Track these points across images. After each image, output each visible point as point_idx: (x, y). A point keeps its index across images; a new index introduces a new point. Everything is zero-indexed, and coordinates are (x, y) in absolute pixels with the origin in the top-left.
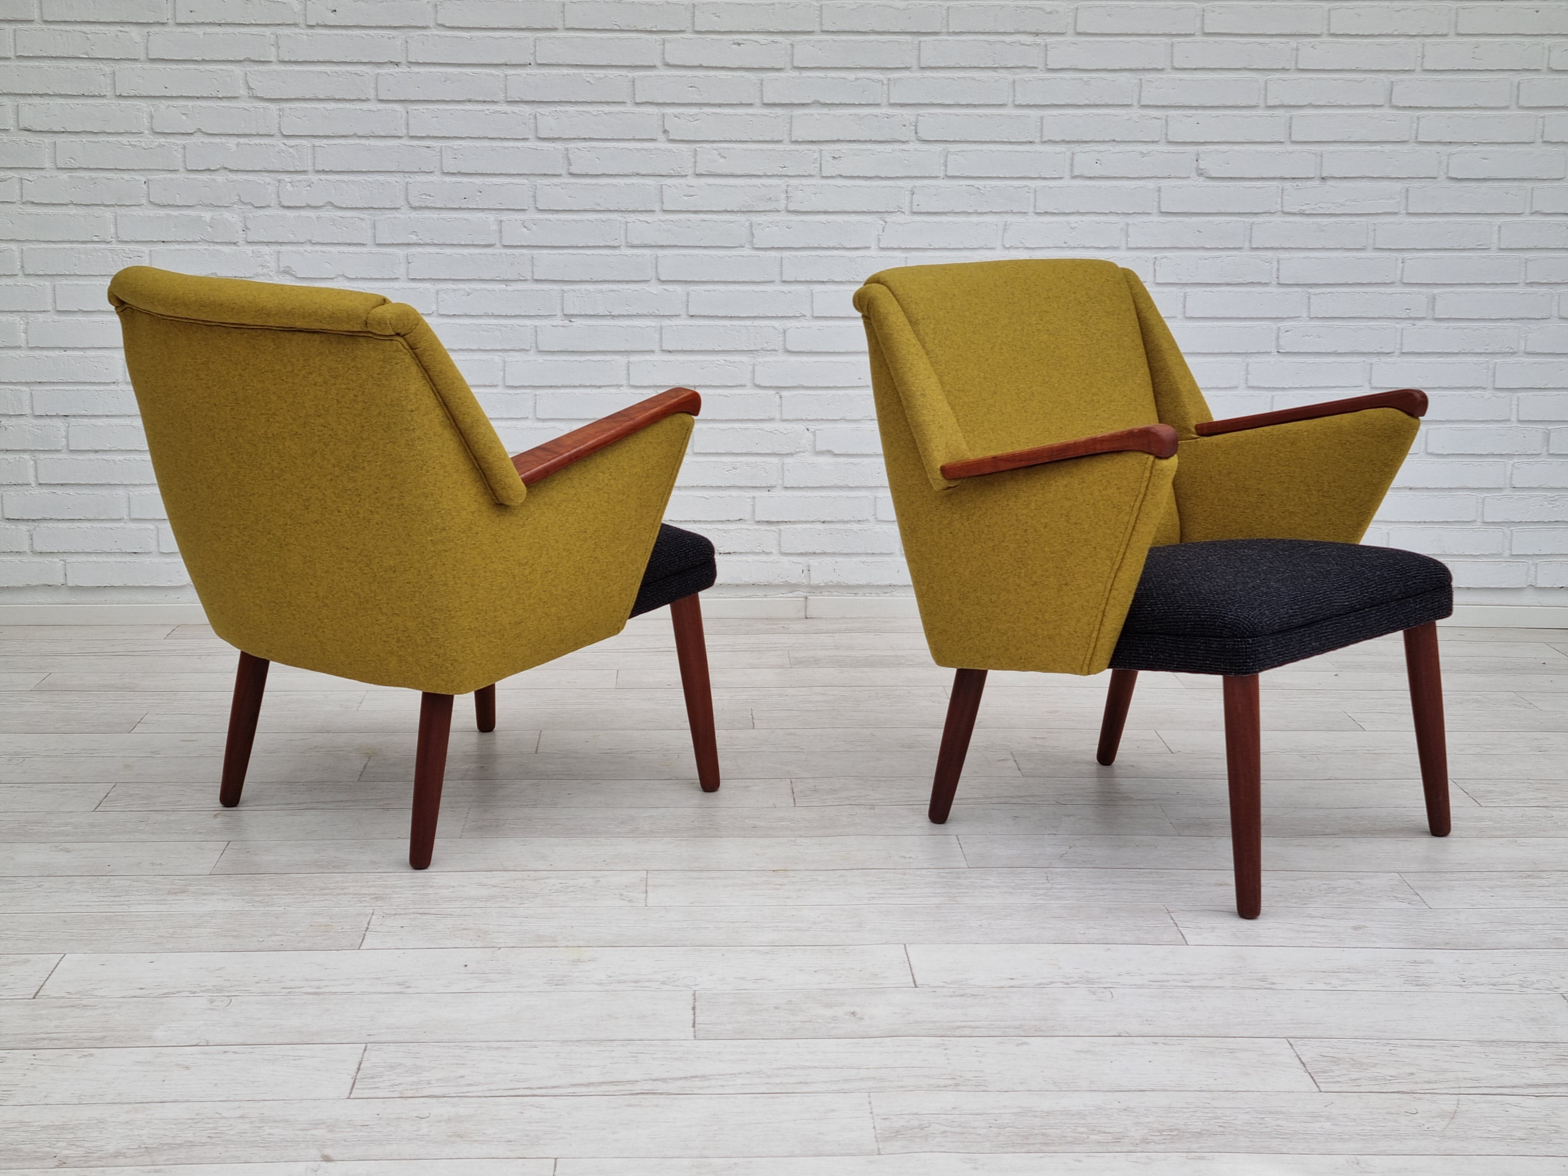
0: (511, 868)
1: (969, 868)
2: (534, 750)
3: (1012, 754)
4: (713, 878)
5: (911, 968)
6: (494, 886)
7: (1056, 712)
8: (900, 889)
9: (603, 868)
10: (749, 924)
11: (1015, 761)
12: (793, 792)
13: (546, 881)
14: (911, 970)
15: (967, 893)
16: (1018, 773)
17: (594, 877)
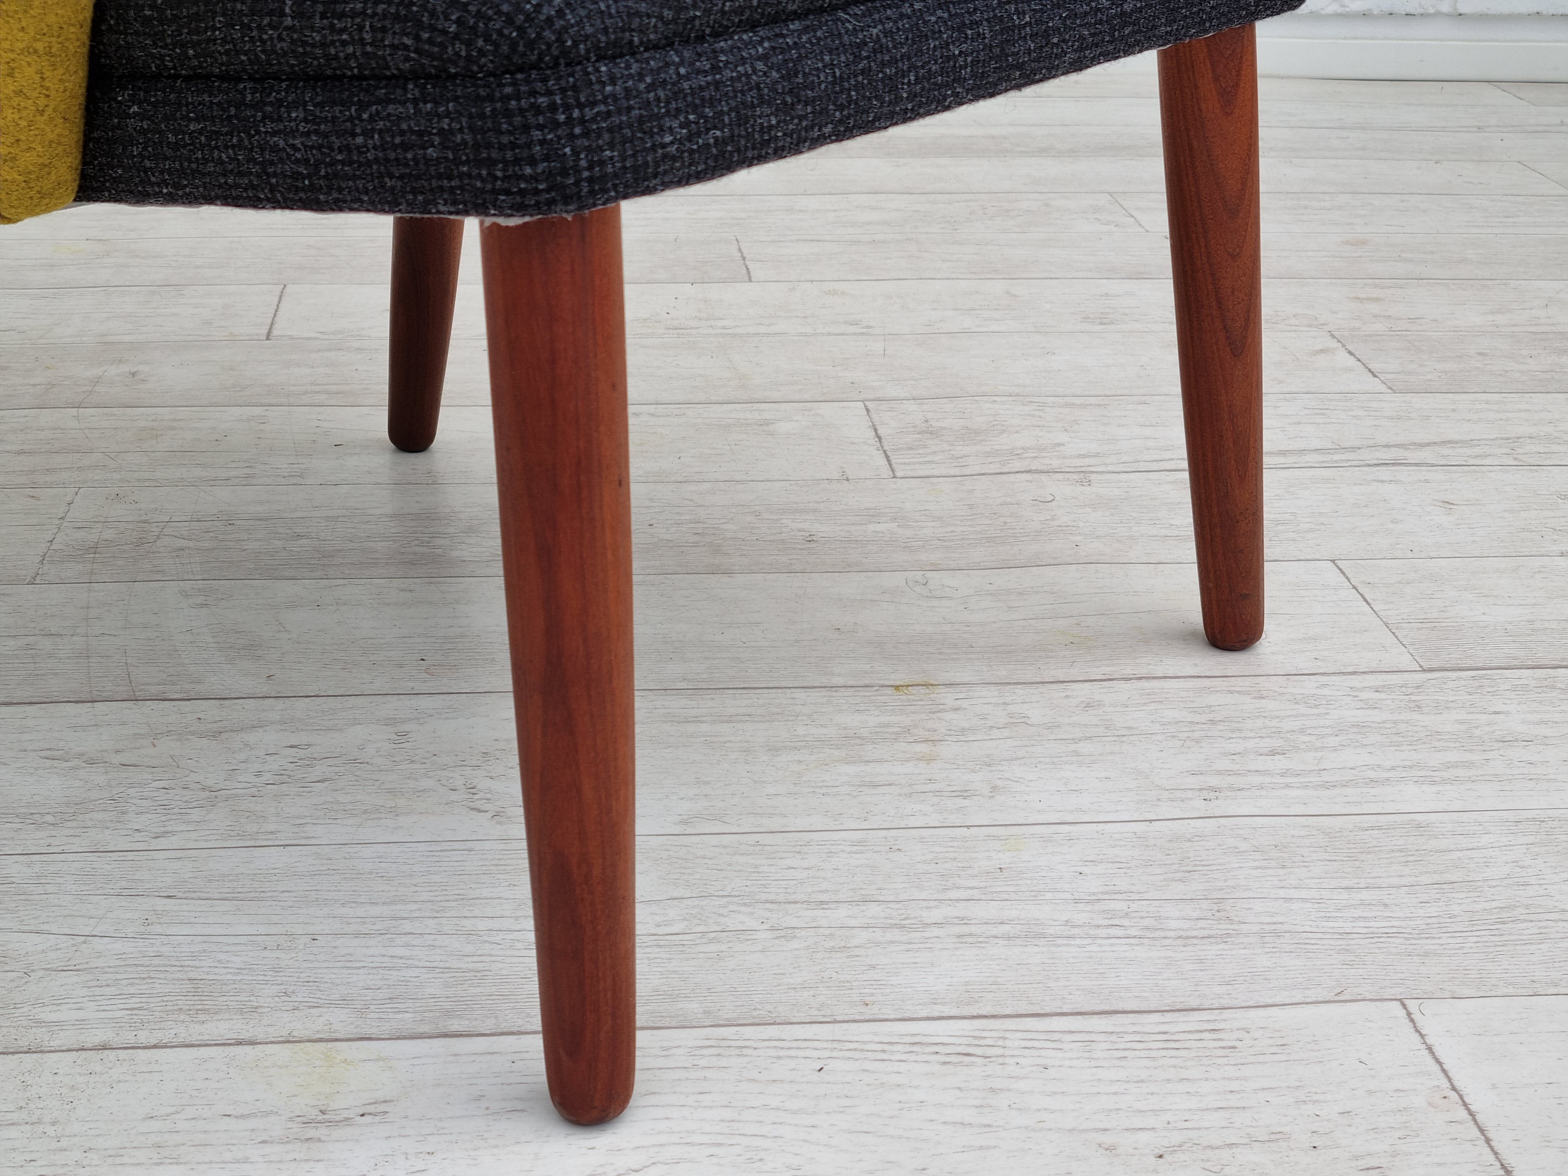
0: (154, 690)
1: (1424, 671)
2: (265, 331)
3: (1333, 337)
4: (730, 720)
5: (1482, 1131)
6: (91, 762)
7: (1364, 243)
8: (1273, 753)
9: (419, 687)
10: (874, 910)
11: (1350, 353)
12: (880, 438)
13: (252, 737)
14: (1488, 1141)
15: (1470, 765)
16: (1375, 384)
17: (390, 722)
